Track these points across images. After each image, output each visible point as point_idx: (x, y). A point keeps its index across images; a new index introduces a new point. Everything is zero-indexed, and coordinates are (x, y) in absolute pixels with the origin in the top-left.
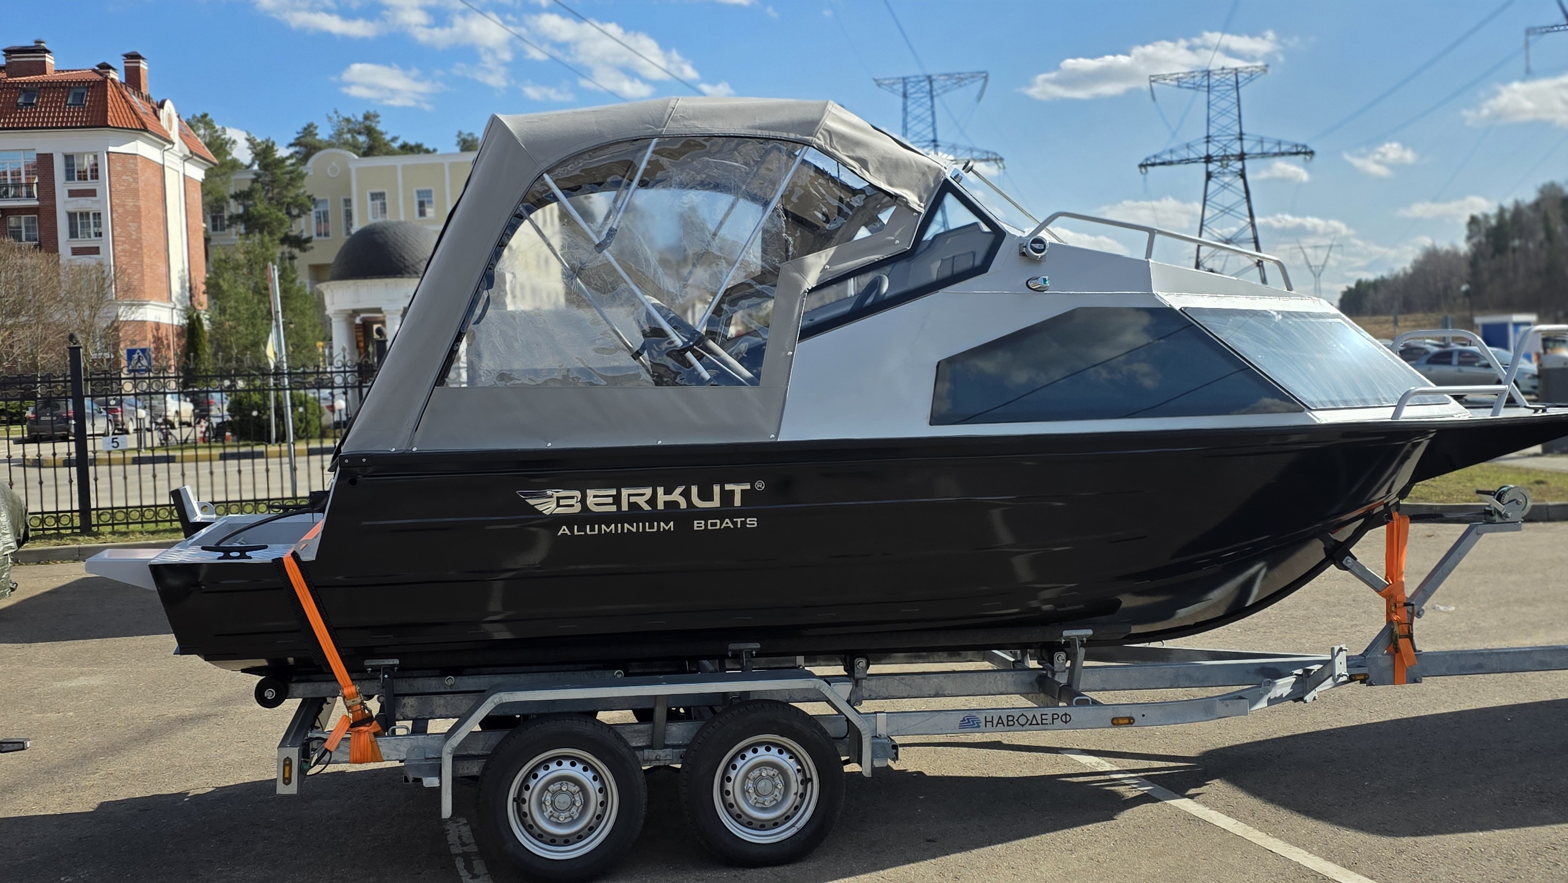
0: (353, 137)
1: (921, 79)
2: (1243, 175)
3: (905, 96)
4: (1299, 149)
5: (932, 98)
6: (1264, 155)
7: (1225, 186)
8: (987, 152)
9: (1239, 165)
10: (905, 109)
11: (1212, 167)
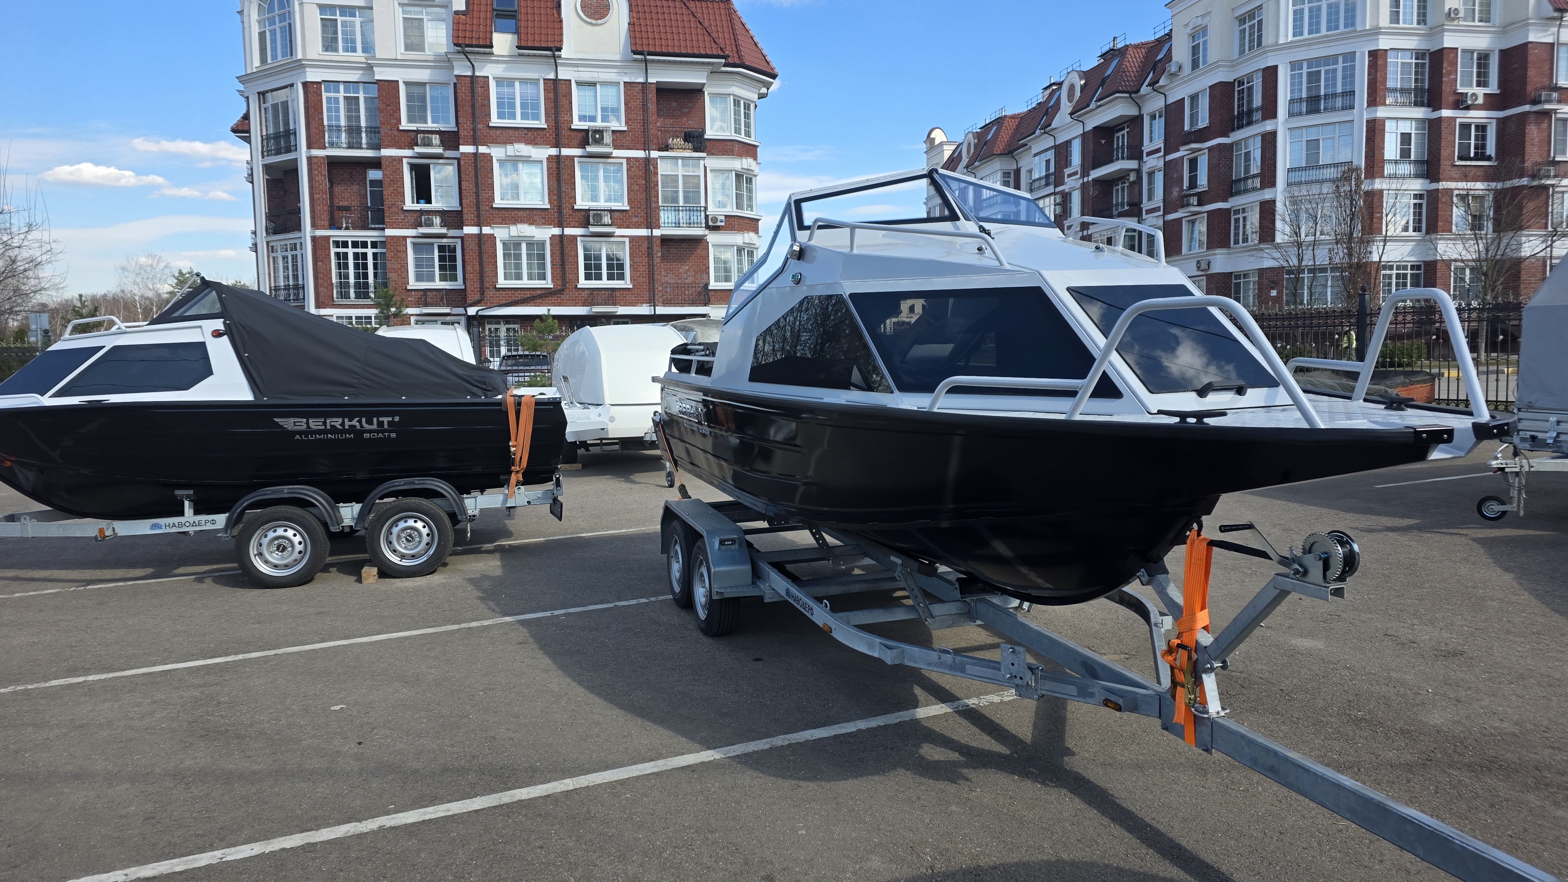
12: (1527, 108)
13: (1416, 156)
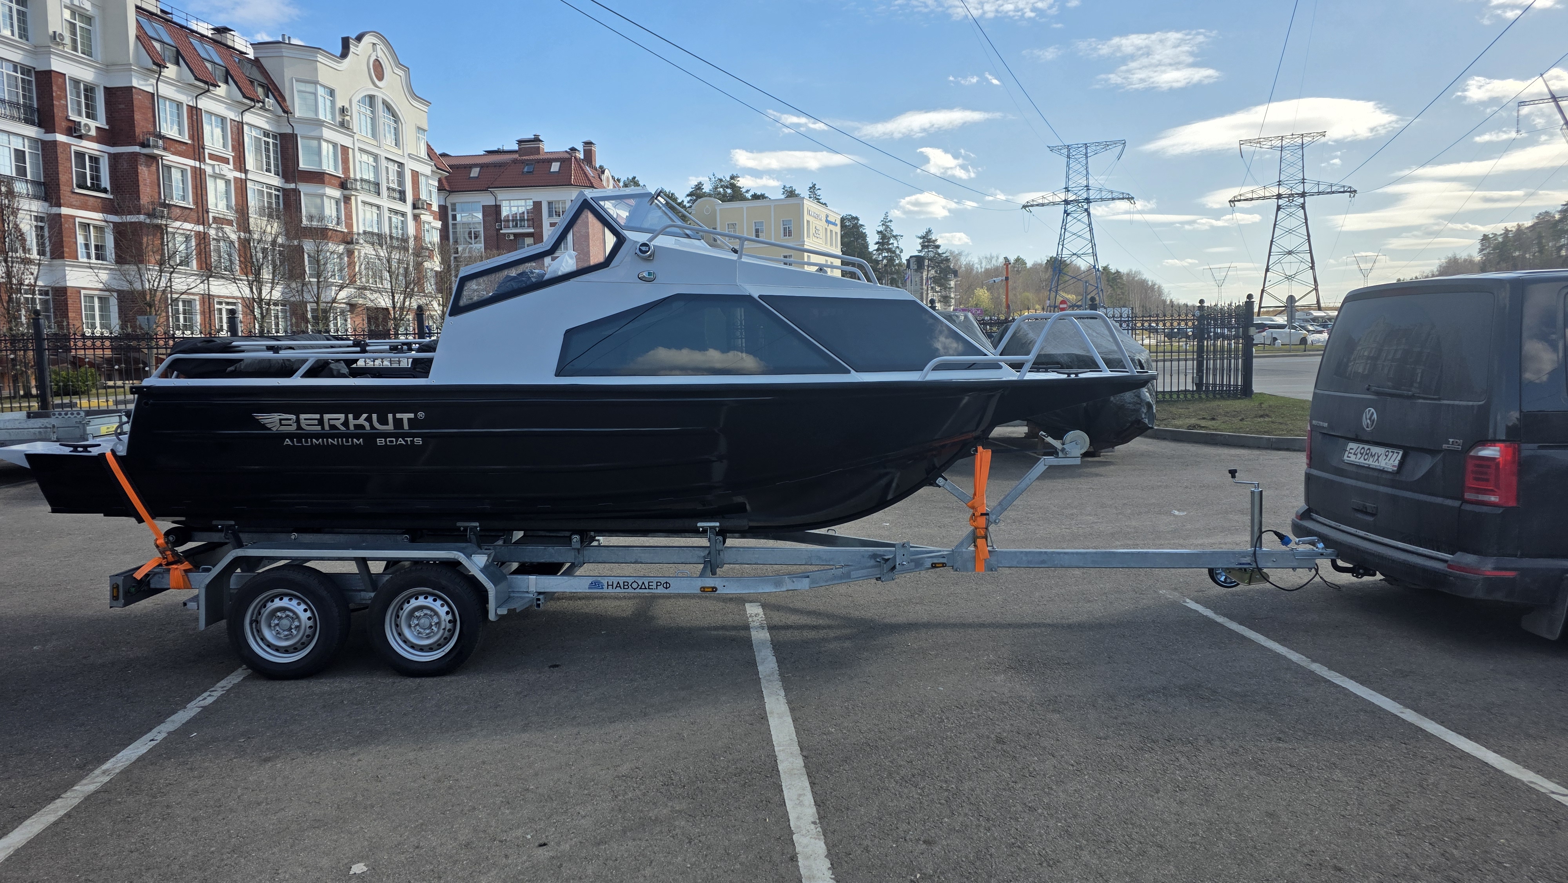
0: (724, 190)
1: (1079, 146)
2: (1303, 206)
3: (1068, 157)
4: (1346, 189)
5: (1087, 157)
6: (1319, 193)
7: (1290, 215)
8: (1123, 193)
9: (1301, 200)
10: (1068, 165)
11: (1281, 202)
12: (137, 149)
13: (32, 175)
